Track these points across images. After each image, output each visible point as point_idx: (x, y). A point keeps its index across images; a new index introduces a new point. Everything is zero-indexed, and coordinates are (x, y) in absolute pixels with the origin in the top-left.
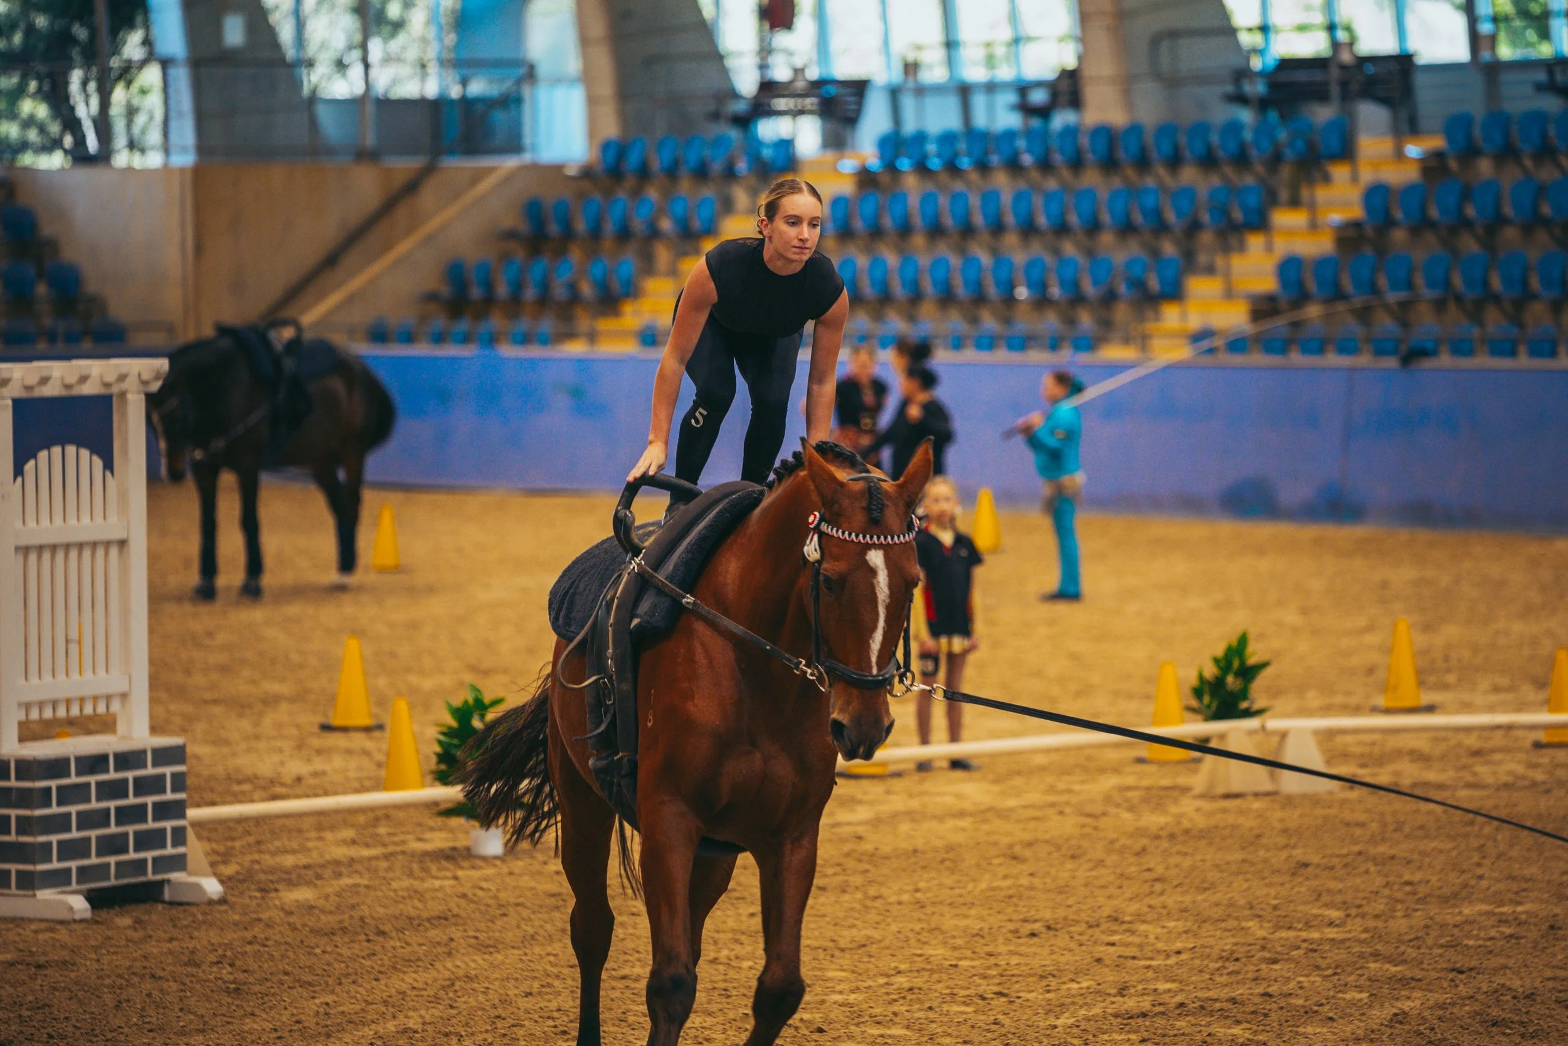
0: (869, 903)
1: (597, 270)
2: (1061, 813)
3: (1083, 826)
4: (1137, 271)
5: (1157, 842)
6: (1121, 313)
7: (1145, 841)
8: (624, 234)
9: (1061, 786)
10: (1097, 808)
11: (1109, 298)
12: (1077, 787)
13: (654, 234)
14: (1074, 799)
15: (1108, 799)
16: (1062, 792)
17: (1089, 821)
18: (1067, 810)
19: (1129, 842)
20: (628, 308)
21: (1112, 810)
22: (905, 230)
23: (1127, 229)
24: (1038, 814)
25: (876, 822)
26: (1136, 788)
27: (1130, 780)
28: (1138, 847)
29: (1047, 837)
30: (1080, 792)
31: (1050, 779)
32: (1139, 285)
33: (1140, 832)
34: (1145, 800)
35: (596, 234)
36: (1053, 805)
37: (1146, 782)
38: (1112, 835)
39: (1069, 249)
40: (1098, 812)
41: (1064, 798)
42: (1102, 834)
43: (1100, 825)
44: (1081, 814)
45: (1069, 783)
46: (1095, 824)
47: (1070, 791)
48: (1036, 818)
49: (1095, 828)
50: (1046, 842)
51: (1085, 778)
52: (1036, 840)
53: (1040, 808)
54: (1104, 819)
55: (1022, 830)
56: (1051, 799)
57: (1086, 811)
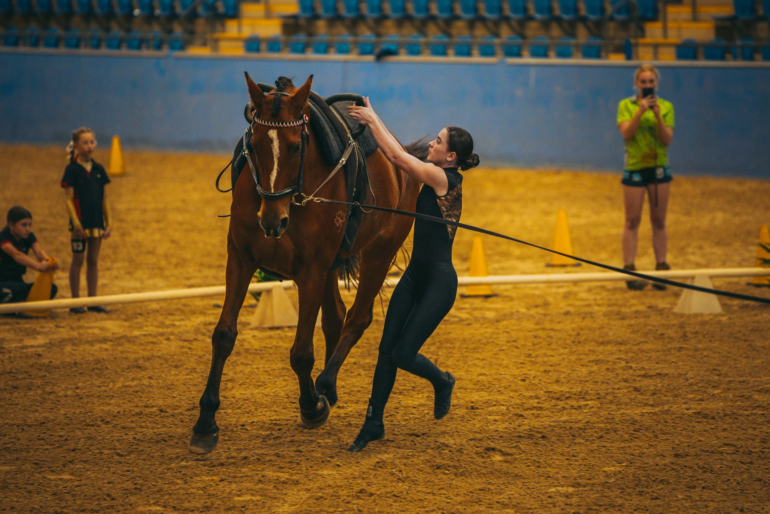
0: (47, 397)
2: (168, 339)
3: (182, 347)
6: (201, 25)
9: (168, 322)
10: (191, 336)
11: (193, 16)
12: (177, 323)
14: (176, 331)
16: (167, 327)
17: (186, 344)
18: (172, 337)
21: (200, 337)
24: (154, 340)
25: (50, 346)
27: (211, 318)
29: (159, 354)
30: (180, 326)
31: (160, 318)
32: (211, 8)
36: (162, 334)
38: (200, 353)
40: (191, 339)
41: (170, 330)
42: (194, 352)
43: (193, 347)
44: (180, 340)
45: (173, 320)
46: (189, 346)
47: (174, 325)
48: (152, 342)
49: (190, 348)
50: (159, 357)
51: (183, 317)
52: (153, 356)
53: (155, 336)
54: (195, 343)
55: (143, 350)
56: (161, 330)
57: (183, 338)
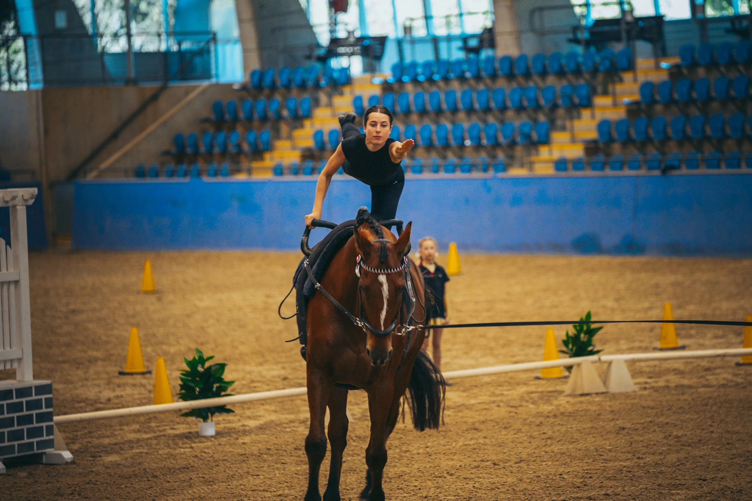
1: (251, 137)
2: (498, 406)
3: (510, 412)
4: (526, 130)
5: (548, 419)
6: (519, 151)
7: (542, 419)
8: (264, 119)
9: (498, 392)
10: (517, 403)
11: (513, 144)
12: (506, 393)
13: (279, 118)
14: (505, 399)
15: (522, 398)
16: (498, 396)
17: (513, 409)
18: (502, 404)
19: (533, 420)
20: (267, 156)
21: (524, 404)
22: (408, 113)
23: (520, 109)
24: (487, 407)
26: (536, 392)
27: (532, 388)
28: (538, 422)
29: (492, 418)
30: (507, 395)
31: (492, 389)
32: (528, 137)
33: (539, 414)
34: (541, 398)
35: (250, 119)
36: (494, 402)
37: (540, 389)
38: (525, 417)
39: (491, 119)
40: (517, 405)
41: (499, 398)
42: (520, 416)
43: (519, 412)
44: (509, 406)
45: (502, 391)
46: (516, 411)
47: (502, 395)
48: (485, 409)
49: (516, 413)
50: (491, 421)
51: (510, 388)
52: (486, 420)
53: (488, 404)
54: (520, 408)
55: (479, 415)
56: (493, 399)
57: (511, 404)
